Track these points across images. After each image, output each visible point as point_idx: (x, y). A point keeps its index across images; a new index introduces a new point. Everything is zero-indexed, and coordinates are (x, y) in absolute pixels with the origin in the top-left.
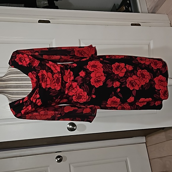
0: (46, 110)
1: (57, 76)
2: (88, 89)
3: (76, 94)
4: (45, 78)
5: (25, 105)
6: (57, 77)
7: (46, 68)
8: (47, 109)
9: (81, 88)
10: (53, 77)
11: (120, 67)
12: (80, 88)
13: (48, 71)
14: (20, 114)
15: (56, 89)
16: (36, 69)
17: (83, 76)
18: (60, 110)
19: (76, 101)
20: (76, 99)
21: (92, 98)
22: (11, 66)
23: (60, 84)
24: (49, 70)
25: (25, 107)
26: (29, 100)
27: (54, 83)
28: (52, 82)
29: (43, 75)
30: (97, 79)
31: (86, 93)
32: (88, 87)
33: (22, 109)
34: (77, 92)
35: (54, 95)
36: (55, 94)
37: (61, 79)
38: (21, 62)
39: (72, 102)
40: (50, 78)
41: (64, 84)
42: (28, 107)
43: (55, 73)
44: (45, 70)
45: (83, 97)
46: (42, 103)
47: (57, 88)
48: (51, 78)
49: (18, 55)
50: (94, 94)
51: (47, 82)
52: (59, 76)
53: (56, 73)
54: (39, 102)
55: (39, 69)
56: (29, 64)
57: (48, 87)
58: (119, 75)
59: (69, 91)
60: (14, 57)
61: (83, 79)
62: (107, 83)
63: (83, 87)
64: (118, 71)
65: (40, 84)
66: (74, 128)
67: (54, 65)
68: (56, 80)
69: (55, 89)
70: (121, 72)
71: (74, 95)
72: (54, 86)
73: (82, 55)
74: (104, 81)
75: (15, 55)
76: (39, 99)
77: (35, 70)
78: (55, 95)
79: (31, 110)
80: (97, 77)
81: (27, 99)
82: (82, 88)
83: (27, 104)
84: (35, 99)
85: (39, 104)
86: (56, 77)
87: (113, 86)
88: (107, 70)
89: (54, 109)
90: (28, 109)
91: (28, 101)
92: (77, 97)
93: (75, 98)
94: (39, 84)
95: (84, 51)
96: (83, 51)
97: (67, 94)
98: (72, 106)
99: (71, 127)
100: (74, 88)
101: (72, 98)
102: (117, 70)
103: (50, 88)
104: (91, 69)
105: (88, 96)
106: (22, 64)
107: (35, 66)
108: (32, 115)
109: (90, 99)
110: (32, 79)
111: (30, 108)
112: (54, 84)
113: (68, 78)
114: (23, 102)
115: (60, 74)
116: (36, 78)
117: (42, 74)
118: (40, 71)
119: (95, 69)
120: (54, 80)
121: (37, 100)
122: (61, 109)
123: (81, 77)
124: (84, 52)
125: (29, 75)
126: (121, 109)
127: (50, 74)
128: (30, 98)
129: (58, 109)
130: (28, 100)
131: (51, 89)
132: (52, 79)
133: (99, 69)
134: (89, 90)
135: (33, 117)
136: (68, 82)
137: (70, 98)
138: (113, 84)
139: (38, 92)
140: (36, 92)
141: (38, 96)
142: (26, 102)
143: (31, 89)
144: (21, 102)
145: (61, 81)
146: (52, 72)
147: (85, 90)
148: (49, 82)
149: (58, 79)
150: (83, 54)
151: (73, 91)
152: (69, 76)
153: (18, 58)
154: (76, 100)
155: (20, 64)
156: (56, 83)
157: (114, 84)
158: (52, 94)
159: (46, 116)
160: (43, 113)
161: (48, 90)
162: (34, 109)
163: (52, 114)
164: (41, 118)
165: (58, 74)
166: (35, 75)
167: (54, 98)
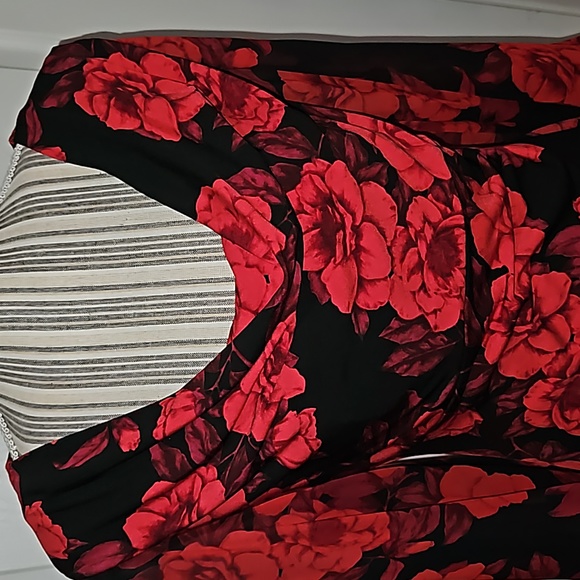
0: (318, 505)
1: (435, 216)
3: (557, 366)
4: (343, 227)
5: (162, 470)
6: (434, 226)
7: (350, 150)
10: (402, 221)
13: (363, 173)
14: (117, 546)
15: (431, 320)
16: (272, 150)
19: (541, 423)
20: (547, 405)
22: (34, 147)
23: (459, 277)
24: (370, 163)
25: (159, 486)
26: (200, 423)
27: (412, 272)
28: (402, 260)
29: (326, 200)
33: (136, 506)
35: (415, 371)
36: (428, 367)
37: (462, 240)
38: (123, 110)
39: (511, 431)
40: (382, 231)
41: (480, 279)
42: (184, 487)
43: (413, 193)
44: (346, 160)
46: (317, 444)
47: (435, 312)
48: (391, 227)
49: (96, 61)
51: (359, 264)
52: (445, 216)
53: (425, 194)
54: (294, 438)
55: (296, 154)
57: (372, 300)
59: (516, 340)
60: (62, 82)
65: (305, 274)
68: (429, 247)
69: (426, 325)
71: (540, 376)
72: (414, 293)
73: (558, 85)
75: (72, 62)
76: (297, 404)
78: (421, 375)
79: (209, 513)
81: (192, 414)
83: (179, 456)
84: (267, 406)
86: (426, 220)
90: (189, 504)
91: (197, 434)
92: (559, 392)
93: (547, 397)
94: (297, 279)
95: (569, 61)
96: (562, 57)
97: (496, 366)
100: (550, 318)
101: (519, 400)
103: (388, 312)
106: (130, 125)
107: (253, 133)
108: (209, 550)
110: (236, 239)
111: (210, 493)
112: (416, 280)
113: (501, 234)
114: (147, 441)
115: (456, 202)
116: (271, 222)
117: (319, 190)
118: (307, 166)
120: (411, 243)
121: (279, 418)
124: (568, 67)
125: (209, 209)
128: (219, 403)
129: (395, 490)
130: (192, 422)
131: (394, 324)
132: (400, 241)
135: (221, 566)
136: (504, 270)
137: (506, 402)
139: (286, 348)
140: (276, 351)
141: (293, 382)
142: (177, 439)
143: (222, 330)
145: (463, 257)
146: (392, 181)
148: (376, 265)
149: (443, 236)
150: (565, 78)
152: (508, 222)
153: (97, 86)
154: (549, 413)
155: (117, 122)
156: (432, 268)
158: (398, 366)
159: (317, 554)
160: (304, 528)
161: (370, 326)
162: (240, 497)
163: (375, 533)
164: (281, 571)
165: (437, 199)
166: (262, 197)
167: (415, 400)
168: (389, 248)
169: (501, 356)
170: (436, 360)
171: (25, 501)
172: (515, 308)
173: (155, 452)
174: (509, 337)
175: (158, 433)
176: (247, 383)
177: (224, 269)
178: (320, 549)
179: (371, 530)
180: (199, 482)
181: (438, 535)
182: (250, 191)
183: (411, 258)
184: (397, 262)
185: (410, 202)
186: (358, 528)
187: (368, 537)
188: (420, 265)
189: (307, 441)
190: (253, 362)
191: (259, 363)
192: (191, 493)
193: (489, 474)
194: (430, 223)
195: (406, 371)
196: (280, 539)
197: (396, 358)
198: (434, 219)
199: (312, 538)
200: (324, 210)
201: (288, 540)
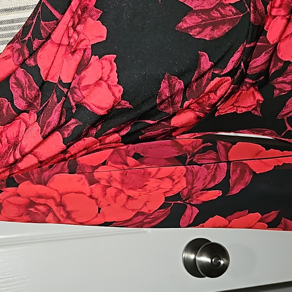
0: (131, 161)
8: (137, 156)
26: (20, 74)
35: (207, 34)
36: (217, 34)
39: (285, 111)
46: (119, 91)
84: (73, 51)
85: (99, 100)
90: (15, 144)
91: (19, 84)
99: (205, 259)
108: (40, 189)
122: (213, 155)
130: (14, 73)
135: (51, 203)
139: (91, 3)
158: (191, 28)
159: (129, 197)
160: (117, 174)
163: (174, 180)
164: (99, 209)
167: (206, 63)
170: (226, 28)
176: (56, 36)
178: (131, 193)
179: (170, 177)
180: (23, 126)
181: (224, 186)
186: (159, 176)
187: (167, 184)
189: (109, 87)
190: (63, 14)
191: (68, 15)
192: (18, 136)
193: (266, 150)
195: (199, 33)
196: (97, 182)
197: (189, 21)
199: (122, 182)
201: (103, 182)
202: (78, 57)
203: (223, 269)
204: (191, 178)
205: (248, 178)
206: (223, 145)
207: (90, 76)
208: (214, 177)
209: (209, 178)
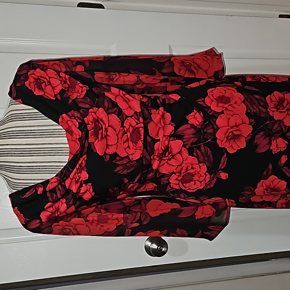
0: (103, 211)
1: (134, 124)
2: (211, 156)
3: (178, 170)
4: (102, 128)
5: (50, 199)
6: (133, 127)
7: (106, 104)
8: (105, 209)
9: (193, 156)
10: (122, 126)
11: (286, 102)
12: (191, 154)
13: (110, 111)
14: (39, 220)
15: (130, 157)
16: (80, 105)
17: (196, 123)
18: (137, 209)
19: (177, 187)
20: (177, 182)
21: (219, 179)
22: (14, 99)
23: (140, 143)
24: (113, 108)
25: (49, 204)
26: (60, 186)
28: (121, 138)
29: (96, 121)
30: (232, 132)
31: (204, 168)
32: (209, 152)
33: (43, 210)
34: (183, 165)
35: (125, 172)
36: (129, 171)
37: (142, 131)
38: (39, 89)
39: (168, 190)
40: (115, 130)
41: (149, 144)
42: (57, 205)
43: (127, 117)
44: (104, 107)
45: (196, 178)
46: (93, 194)
47: (132, 154)
48: (118, 128)
49: (32, 71)
50: (224, 170)
51: (107, 140)
52: (137, 124)
53: (131, 117)
54: (86, 192)
55: (87, 106)
56: (62, 92)
57: (111, 151)
58: (284, 121)
59: (163, 162)
60: (22, 78)
61: (199, 131)
62: (256, 141)
63: (196, 152)
64: (280, 112)
65: (89, 143)
66: (163, 250)
67: (124, 95)
68: (131, 134)
69: (129, 158)
70: (288, 114)
71: (173, 173)
72: (125, 149)
73: (192, 72)
74: (249, 138)
75: (25, 71)
76: (86, 182)
77: (78, 109)
78: (127, 174)
79: (65, 212)
80: (232, 128)
81: (56, 184)
82: (195, 154)
83: (55, 195)
84: (77, 182)
85: (87, 197)
86: (130, 125)
87: (270, 151)
88: (256, 108)
89: (122, 207)
90: (58, 209)
91: (59, 189)
92: (180, 178)
93: (176, 179)
94: (86, 145)
95: (196, 64)
96: (194, 62)
97: (157, 170)
98: (165, 200)
99: (155, 246)
100: (175, 155)
101: (168, 180)
102: (278, 109)
103: (116, 155)
104: (217, 106)
105: (209, 176)
106: (41, 93)
107: (76, 98)
108: (67, 223)
109: (214, 182)
110: (69, 132)
111: (63, 206)
112: (126, 145)
113: (160, 128)
114: (45, 192)
115: (141, 120)
116: (78, 128)
117: (94, 118)
118: (91, 110)
119: (226, 106)
120: (125, 133)
121: (81, 186)
122: (139, 206)
123: (193, 126)
124: (196, 66)
125: (62, 122)
126: (284, 206)
127: (114, 118)
128: (64, 181)
129: (130, 207)
130: (57, 186)
131: (118, 158)
132: (122, 132)
133: (235, 105)
134: (212, 160)
135: (71, 228)
136: (159, 140)
137: (164, 181)
138: (270, 144)
139: (83, 165)
140: (80, 165)
141: (85, 175)
142: (53, 190)
143: (66, 159)
144: (40, 190)
145: (142, 137)
146: (120, 113)
147: (201, 159)
148: (112, 140)
149: (136, 130)
150: (195, 70)
151: (172, 162)
152: (163, 124)
153: (32, 80)
154: (179, 184)
155: (37, 93)
156: (131, 141)
157: (274, 143)
158: (119, 171)
159: (102, 226)
160: (96, 218)
161: (110, 159)
162: (73, 208)
163: (118, 220)
164: (90, 230)
165: (135, 118)
166: (76, 120)
167: (126, 181)
168: (117, 135)
169: (159, 167)
170: (132, 169)
171: (13, 207)
172: (161, 152)
173: (48, 194)
174: (161, 161)
175: (47, 189)
176: (71, 176)
177: (65, 140)
178: (102, 224)
179: (117, 219)
180: (61, 203)
181: (139, 221)
182: (73, 118)
183: (125, 138)
184: (120, 139)
185: (126, 119)
186: (113, 218)
187: (116, 221)
188: (128, 139)
189: (90, 193)
190: (73, 170)
191: (75, 170)
192: (59, 207)
193: (164, 203)
194: (132, 126)
195: (122, 172)
197: (118, 169)
198: (133, 125)
199: (98, 221)
200: (95, 124)
201: (91, 221)
202: (79, 184)
203: (164, 253)
204: (125, 219)
205: (149, 219)
206: (144, 202)
207: (83, 190)
208: (134, 219)
209: (132, 219)
